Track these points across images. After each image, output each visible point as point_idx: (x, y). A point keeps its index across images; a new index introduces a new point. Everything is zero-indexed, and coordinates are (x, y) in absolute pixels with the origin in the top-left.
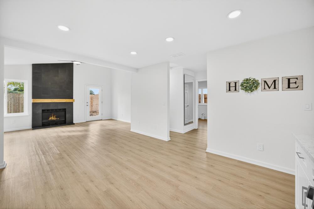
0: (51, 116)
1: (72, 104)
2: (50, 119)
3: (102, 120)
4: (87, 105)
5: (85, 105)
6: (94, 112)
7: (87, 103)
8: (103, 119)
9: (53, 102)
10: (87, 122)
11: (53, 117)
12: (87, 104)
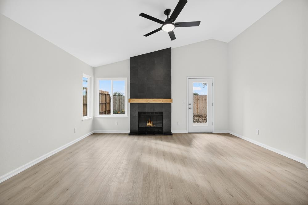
0: (148, 122)
1: (169, 105)
2: (148, 125)
3: (211, 133)
4: (190, 108)
5: (187, 108)
6: (199, 116)
7: (190, 104)
8: (213, 132)
9: (148, 102)
10: (190, 133)
11: (150, 123)
12: (190, 106)
